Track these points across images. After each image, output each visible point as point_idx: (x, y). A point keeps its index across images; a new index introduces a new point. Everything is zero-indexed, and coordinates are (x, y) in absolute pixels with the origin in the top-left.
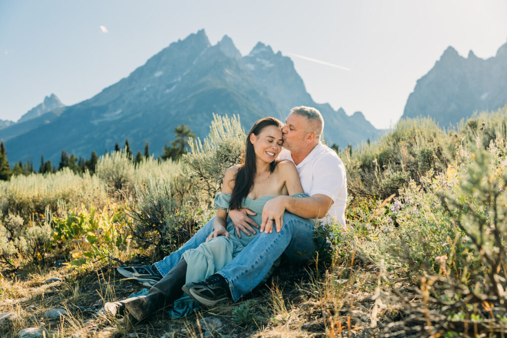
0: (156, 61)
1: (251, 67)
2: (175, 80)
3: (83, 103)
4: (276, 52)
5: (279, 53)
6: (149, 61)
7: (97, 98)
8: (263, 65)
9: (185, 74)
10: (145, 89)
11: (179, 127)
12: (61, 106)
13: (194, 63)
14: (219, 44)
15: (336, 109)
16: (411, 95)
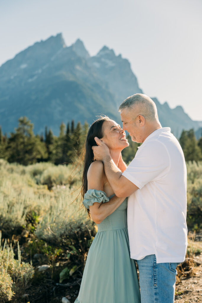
0: (22, 56)
1: (97, 65)
2: (36, 72)
5: (120, 56)
6: (17, 56)
8: (107, 64)
9: (44, 67)
10: (12, 77)
11: (21, 118)
13: (52, 59)
14: (72, 47)
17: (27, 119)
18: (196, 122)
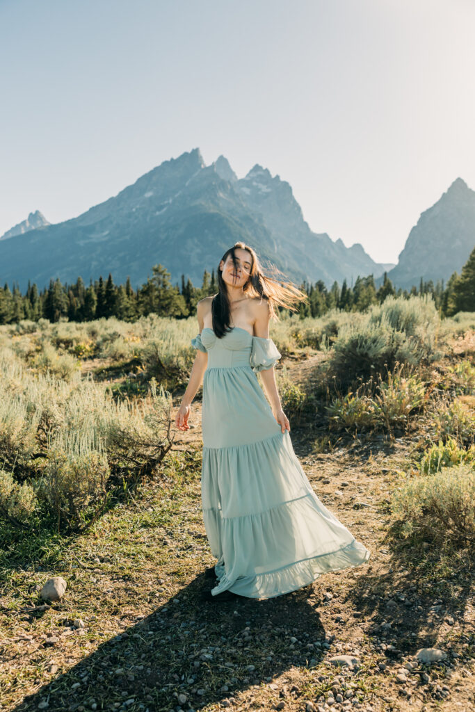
0: (146, 181)
1: (247, 191)
2: (166, 202)
3: (69, 222)
4: (273, 176)
5: (278, 177)
6: (139, 180)
7: (83, 217)
8: (260, 190)
9: (176, 196)
10: (134, 210)
11: (156, 267)
12: (46, 224)
13: (187, 184)
14: (212, 167)
15: (334, 240)
16: (414, 228)
17: (162, 268)
18: (380, 266)
